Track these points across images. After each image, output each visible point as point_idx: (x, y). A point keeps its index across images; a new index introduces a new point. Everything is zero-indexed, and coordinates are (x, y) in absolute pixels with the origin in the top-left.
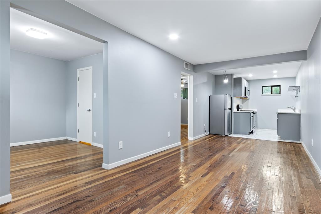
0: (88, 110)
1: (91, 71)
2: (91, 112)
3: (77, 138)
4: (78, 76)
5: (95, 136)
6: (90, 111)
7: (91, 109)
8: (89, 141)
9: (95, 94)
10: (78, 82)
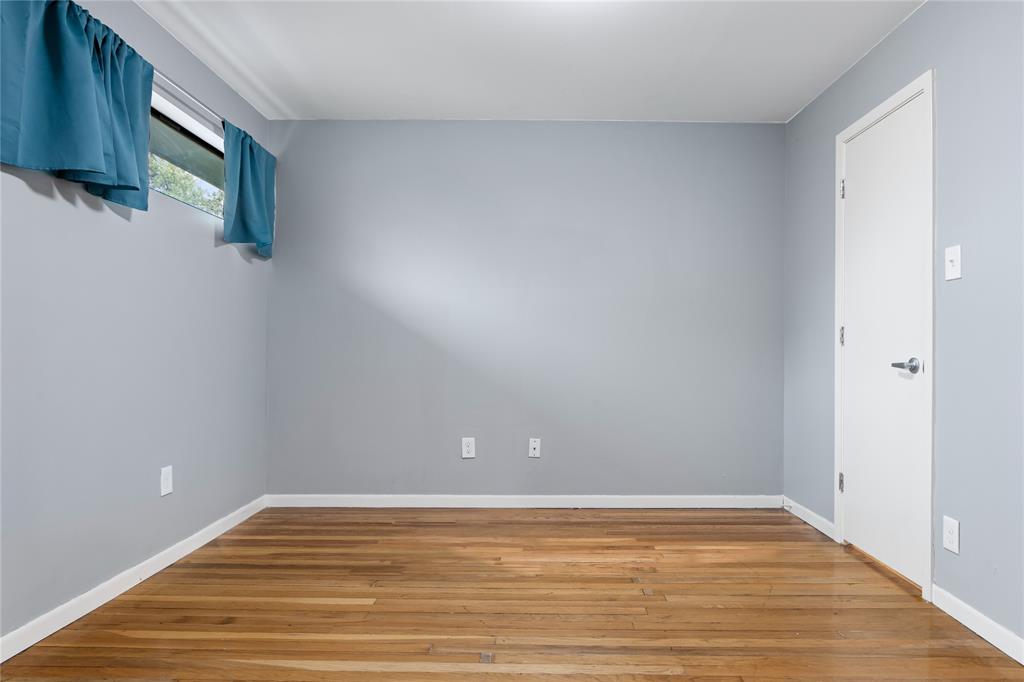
0: (900, 366)
1: (926, 102)
2: (924, 378)
3: (832, 519)
4: (841, 172)
5: (950, 542)
6: (914, 369)
7: (924, 358)
8: (912, 564)
9: (953, 253)
10: (840, 203)
